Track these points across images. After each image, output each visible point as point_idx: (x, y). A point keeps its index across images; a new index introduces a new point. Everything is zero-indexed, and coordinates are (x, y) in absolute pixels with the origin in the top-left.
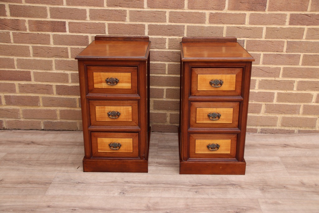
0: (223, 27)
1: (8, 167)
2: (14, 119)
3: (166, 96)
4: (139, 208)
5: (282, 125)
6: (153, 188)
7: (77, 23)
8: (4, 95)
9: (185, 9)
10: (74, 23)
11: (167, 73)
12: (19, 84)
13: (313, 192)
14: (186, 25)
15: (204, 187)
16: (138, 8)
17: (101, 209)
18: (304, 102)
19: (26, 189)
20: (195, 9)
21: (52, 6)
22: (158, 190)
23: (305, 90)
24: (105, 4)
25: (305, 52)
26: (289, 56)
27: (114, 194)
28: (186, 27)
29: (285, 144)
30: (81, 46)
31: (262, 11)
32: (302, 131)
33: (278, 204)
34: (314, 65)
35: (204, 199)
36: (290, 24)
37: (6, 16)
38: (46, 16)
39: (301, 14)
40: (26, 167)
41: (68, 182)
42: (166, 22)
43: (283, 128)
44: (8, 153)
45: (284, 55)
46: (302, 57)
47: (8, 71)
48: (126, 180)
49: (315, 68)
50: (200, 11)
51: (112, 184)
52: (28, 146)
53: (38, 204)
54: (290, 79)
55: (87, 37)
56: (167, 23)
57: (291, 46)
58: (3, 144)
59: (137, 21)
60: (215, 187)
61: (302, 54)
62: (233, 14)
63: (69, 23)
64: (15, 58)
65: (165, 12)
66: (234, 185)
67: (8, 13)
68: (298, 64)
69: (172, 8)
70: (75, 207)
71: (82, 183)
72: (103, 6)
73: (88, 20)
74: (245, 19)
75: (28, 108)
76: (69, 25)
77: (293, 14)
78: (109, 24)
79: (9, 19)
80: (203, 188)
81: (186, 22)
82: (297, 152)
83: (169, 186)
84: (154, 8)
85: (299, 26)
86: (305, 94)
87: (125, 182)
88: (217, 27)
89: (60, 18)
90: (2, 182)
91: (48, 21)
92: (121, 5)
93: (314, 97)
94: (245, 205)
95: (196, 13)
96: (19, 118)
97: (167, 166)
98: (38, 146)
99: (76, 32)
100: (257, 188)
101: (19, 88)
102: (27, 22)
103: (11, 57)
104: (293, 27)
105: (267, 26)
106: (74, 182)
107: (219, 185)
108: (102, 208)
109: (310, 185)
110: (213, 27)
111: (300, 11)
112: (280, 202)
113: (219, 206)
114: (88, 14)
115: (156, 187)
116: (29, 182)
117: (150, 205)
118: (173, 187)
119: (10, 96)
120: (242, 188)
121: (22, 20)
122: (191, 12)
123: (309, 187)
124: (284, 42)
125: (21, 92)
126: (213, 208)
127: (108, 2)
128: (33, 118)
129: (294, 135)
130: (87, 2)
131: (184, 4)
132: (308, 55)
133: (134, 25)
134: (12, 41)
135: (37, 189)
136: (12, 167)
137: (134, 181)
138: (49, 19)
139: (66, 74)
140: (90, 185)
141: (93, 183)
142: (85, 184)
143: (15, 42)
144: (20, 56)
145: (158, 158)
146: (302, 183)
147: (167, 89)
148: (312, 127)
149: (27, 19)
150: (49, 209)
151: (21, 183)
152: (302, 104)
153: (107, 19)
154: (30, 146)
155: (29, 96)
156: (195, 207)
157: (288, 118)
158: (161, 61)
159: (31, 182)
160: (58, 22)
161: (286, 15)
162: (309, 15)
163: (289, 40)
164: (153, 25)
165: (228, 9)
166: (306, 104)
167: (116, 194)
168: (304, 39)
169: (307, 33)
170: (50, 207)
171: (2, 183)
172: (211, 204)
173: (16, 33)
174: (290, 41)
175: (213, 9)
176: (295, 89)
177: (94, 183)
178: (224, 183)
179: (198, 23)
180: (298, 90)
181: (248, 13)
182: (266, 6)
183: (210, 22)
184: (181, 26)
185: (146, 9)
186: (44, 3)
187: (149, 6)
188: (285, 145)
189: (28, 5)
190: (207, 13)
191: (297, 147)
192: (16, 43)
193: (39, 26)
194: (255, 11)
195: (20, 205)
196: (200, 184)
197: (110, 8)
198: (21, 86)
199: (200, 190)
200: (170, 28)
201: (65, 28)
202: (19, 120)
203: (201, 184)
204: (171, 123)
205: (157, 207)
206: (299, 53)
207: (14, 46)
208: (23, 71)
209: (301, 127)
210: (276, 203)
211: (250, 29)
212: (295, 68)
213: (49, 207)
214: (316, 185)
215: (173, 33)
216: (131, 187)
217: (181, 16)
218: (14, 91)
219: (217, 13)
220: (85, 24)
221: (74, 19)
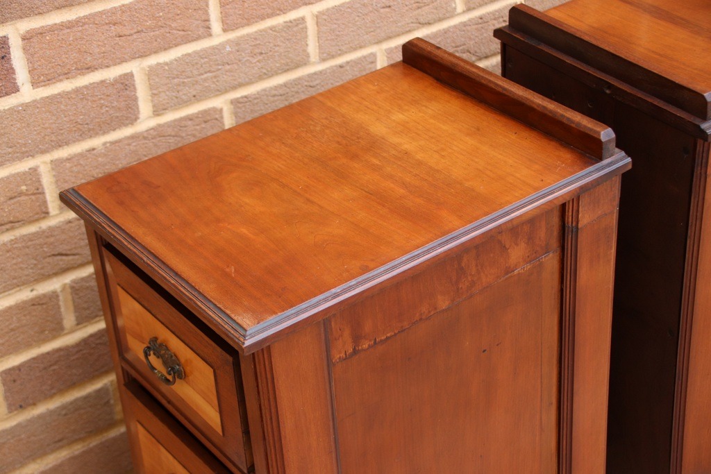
7: (70, 25)
10: (52, 29)
30: (104, 133)
55: (126, 82)
63: (27, 38)
76: (25, 50)
99: (67, 75)
139: (44, 295)
201: (11, 71)
220: (112, 19)
221: (48, 11)
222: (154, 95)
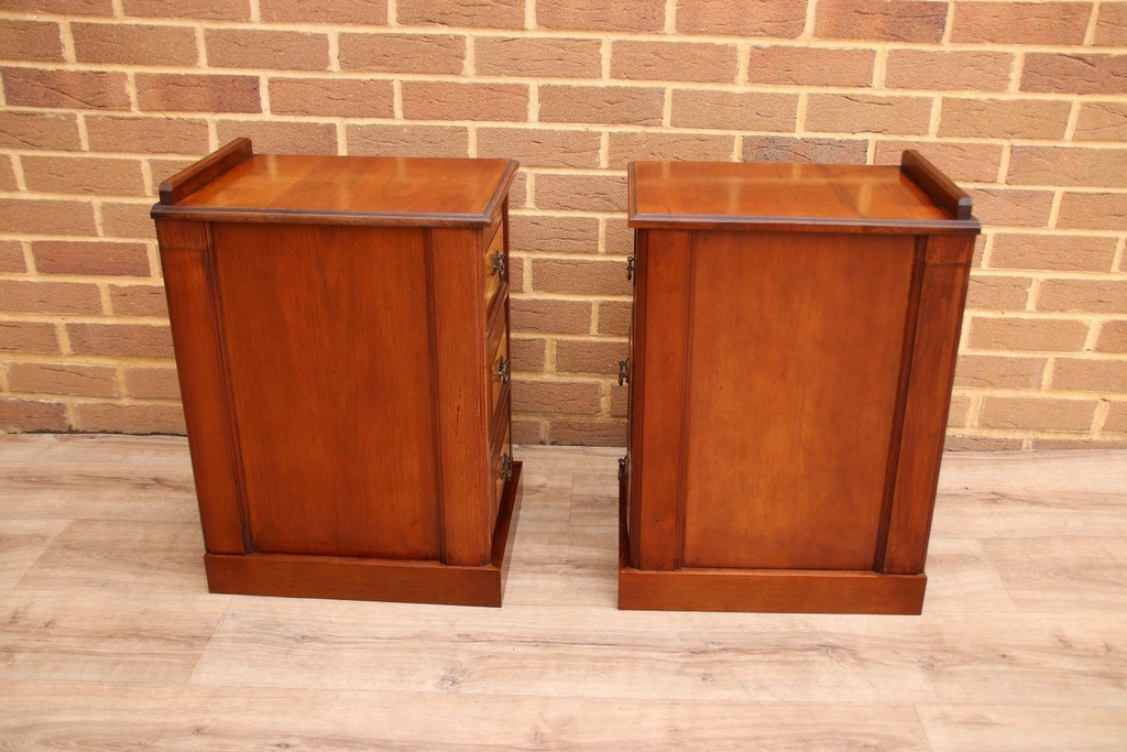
0: (797, 96)
1: (72, 573)
2: (101, 401)
3: (599, 325)
4: (509, 743)
5: (984, 425)
6: (554, 662)
7: (299, 82)
8: (64, 322)
9: (664, 34)
10: (288, 81)
11: (601, 249)
12: (112, 287)
13: (1101, 675)
14: (670, 87)
15: (730, 656)
16: (506, 28)
17: (376, 746)
18: (1058, 349)
19: (128, 658)
20: (700, 33)
21: (214, 26)
22: (571, 668)
23: (1062, 311)
24: (392, 16)
25: (1070, 185)
26: (1017, 197)
27: (422, 683)
28: (668, 96)
29: (994, 493)
31: (931, 42)
32: (1045, 441)
33: (986, 724)
34: (1096, 228)
35: (733, 704)
36: (1024, 88)
37: (63, 61)
38: (192, 60)
39: (1060, 55)
40: (133, 573)
41: (267, 636)
42: (600, 76)
43: (985, 433)
44: (79, 522)
45: (999, 192)
46: (1060, 199)
47: (76, 244)
48: (462, 630)
49: (1099, 239)
50: (719, 41)
51: (417, 644)
52: (142, 494)
53: (163, 720)
54: (1015, 274)
55: (331, 129)
56: (606, 81)
57: (1023, 163)
58: (64, 484)
59: (500, 74)
60: (768, 657)
61: (1059, 191)
62: (829, 52)
63: (272, 81)
64: (97, 201)
65: (599, 43)
66: (833, 648)
67: (69, 51)
68: (1043, 223)
69: (620, 29)
70: (288, 736)
71: (315, 639)
72: (385, 24)
73: (335, 72)
74: (870, 68)
75: (144, 364)
76: (270, 89)
77: (1033, 55)
78: (406, 86)
79: (71, 73)
80: (727, 662)
81: (670, 78)
82: (1033, 521)
83: (609, 652)
84: (559, 28)
85: (1051, 97)
86: (1064, 322)
87: (458, 639)
88: (775, 95)
89: (240, 66)
90: (51, 631)
91: (199, 77)
92: (444, 18)
93: (1090, 332)
94: (873, 731)
95: (704, 46)
96: (116, 395)
97: (602, 575)
98: (174, 494)
99: (293, 112)
100: (911, 662)
101: (112, 301)
102: (131, 80)
103: (84, 199)
104: (1034, 100)
105: (947, 94)
106: (286, 634)
107: (779, 649)
108: (381, 740)
109: (1087, 650)
110: (762, 95)
111: (1057, 43)
112: (993, 717)
113: (783, 732)
114: (334, 51)
115: (566, 656)
116: (135, 634)
117: (545, 729)
118: (625, 658)
119: (83, 326)
120: (859, 659)
121: (114, 73)
122: (689, 44)
123: (1086, 656)
124: (1000, 149)
125: (118, 312)
126: (764, 742)
127: (403, 9)
128: (161, 398)
129: (1021, 457)
130: (330, 9)
131: (662, 15)
132: (1080, 194)
133: (491, 88)
134: (85, 145)
135: (163, 660)
136: (86, 574)
137: (492, 634)
138: (203, 69)
140: (341, 646)
141: (349, 640)
142: (324, 642)
143: (94, 148)
144: (110, 195)
145: (571, 545)
146: (1061, 641)
147: (602, 305)
148: (1080, 432)
149: (131, 71)
150: (198, 742)
151: (110, 637)
152: (1051, 356)
153: (398, 68)
154: (148, 494)
155: (145, 326)
156: (700, 740)
157: (1003, 400)
158: (584, 210)
159: (145, 634)
160: (235, 78)
161: (1010, 57)
162: (1089, 59)
163: (1018, 143)
164: (555, 87)
165: (816, 35)
166: (1062, 355)
167: (429, 686)
168: (1067, 141)
169: (1080, 120)
170: (203, 734)
171: (49, 635)
172: (755, 726)
173: (95, 117)
174: (1020, 147)
175: (763, 33)
176: (1030, 305)
177: (354, 640)
178: (800, 642)
179: (712, 81)
180: (1041, 308)
181: (883, 49)
182: (943, 25)
183: (753, 80)
184: (652, 90)
185: (532, 31)
186: (186, 16)
187: (545, 22)
188: (994, 496)
189: (134, 21)
190: (743, 46)
191: (1033, 501)
192: (97, 151)
193: (170, 92)
194: (905, 40)
195: (103, 723)
196: (716, 647)
197: (410, 31)
198: (119, 294)
199: (718, 671)
200: (613, 98)
201: (259, 99)
202: (117, 403)
203: (721, 647)
204: (614, 416)
205: (568, 739)
206: (1050, 188)
207: (92, 160)
208: (122, 244)
209: (1043, 431)
210: (980, 722)
211: (889, 103)
212: (1035, 236)
213: (198, 731)
214: (1108, 649)
215: (626, 113)
216: (482, 657)
217: (652, 56)
218: (95, 310)
219: (776, 48)
220: (326, 86)
221: (286, 69)
222: (349, 145)
